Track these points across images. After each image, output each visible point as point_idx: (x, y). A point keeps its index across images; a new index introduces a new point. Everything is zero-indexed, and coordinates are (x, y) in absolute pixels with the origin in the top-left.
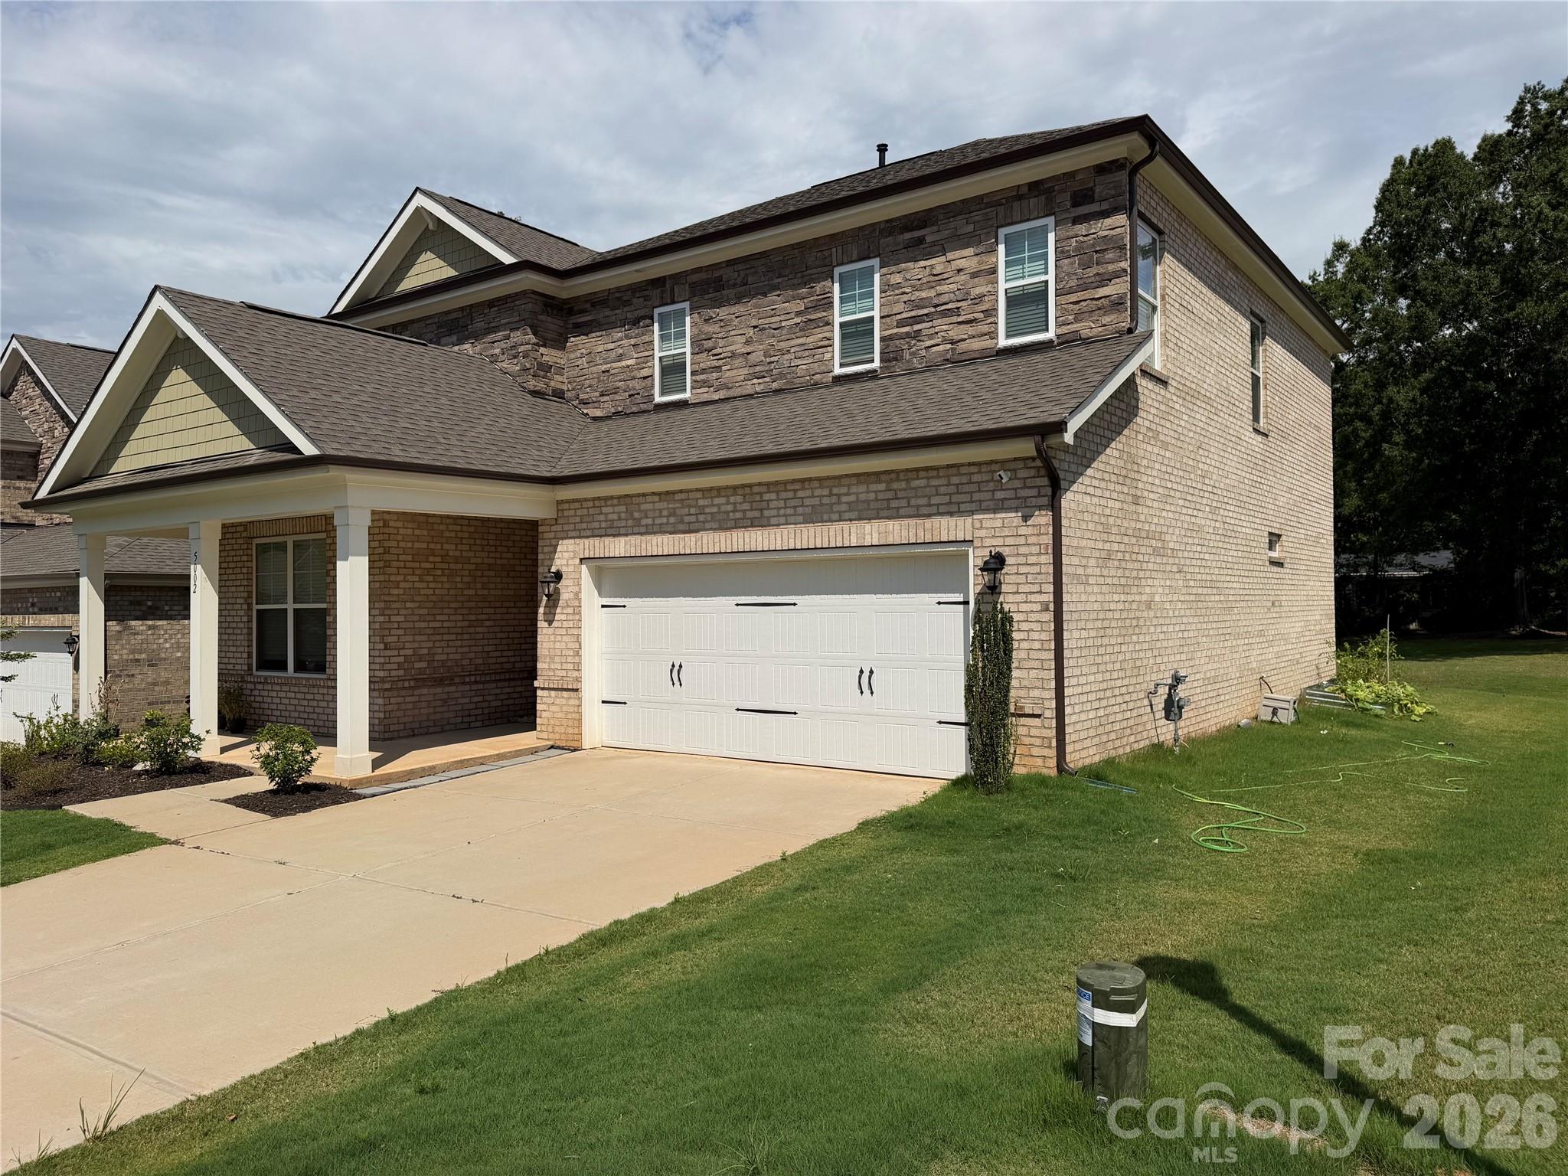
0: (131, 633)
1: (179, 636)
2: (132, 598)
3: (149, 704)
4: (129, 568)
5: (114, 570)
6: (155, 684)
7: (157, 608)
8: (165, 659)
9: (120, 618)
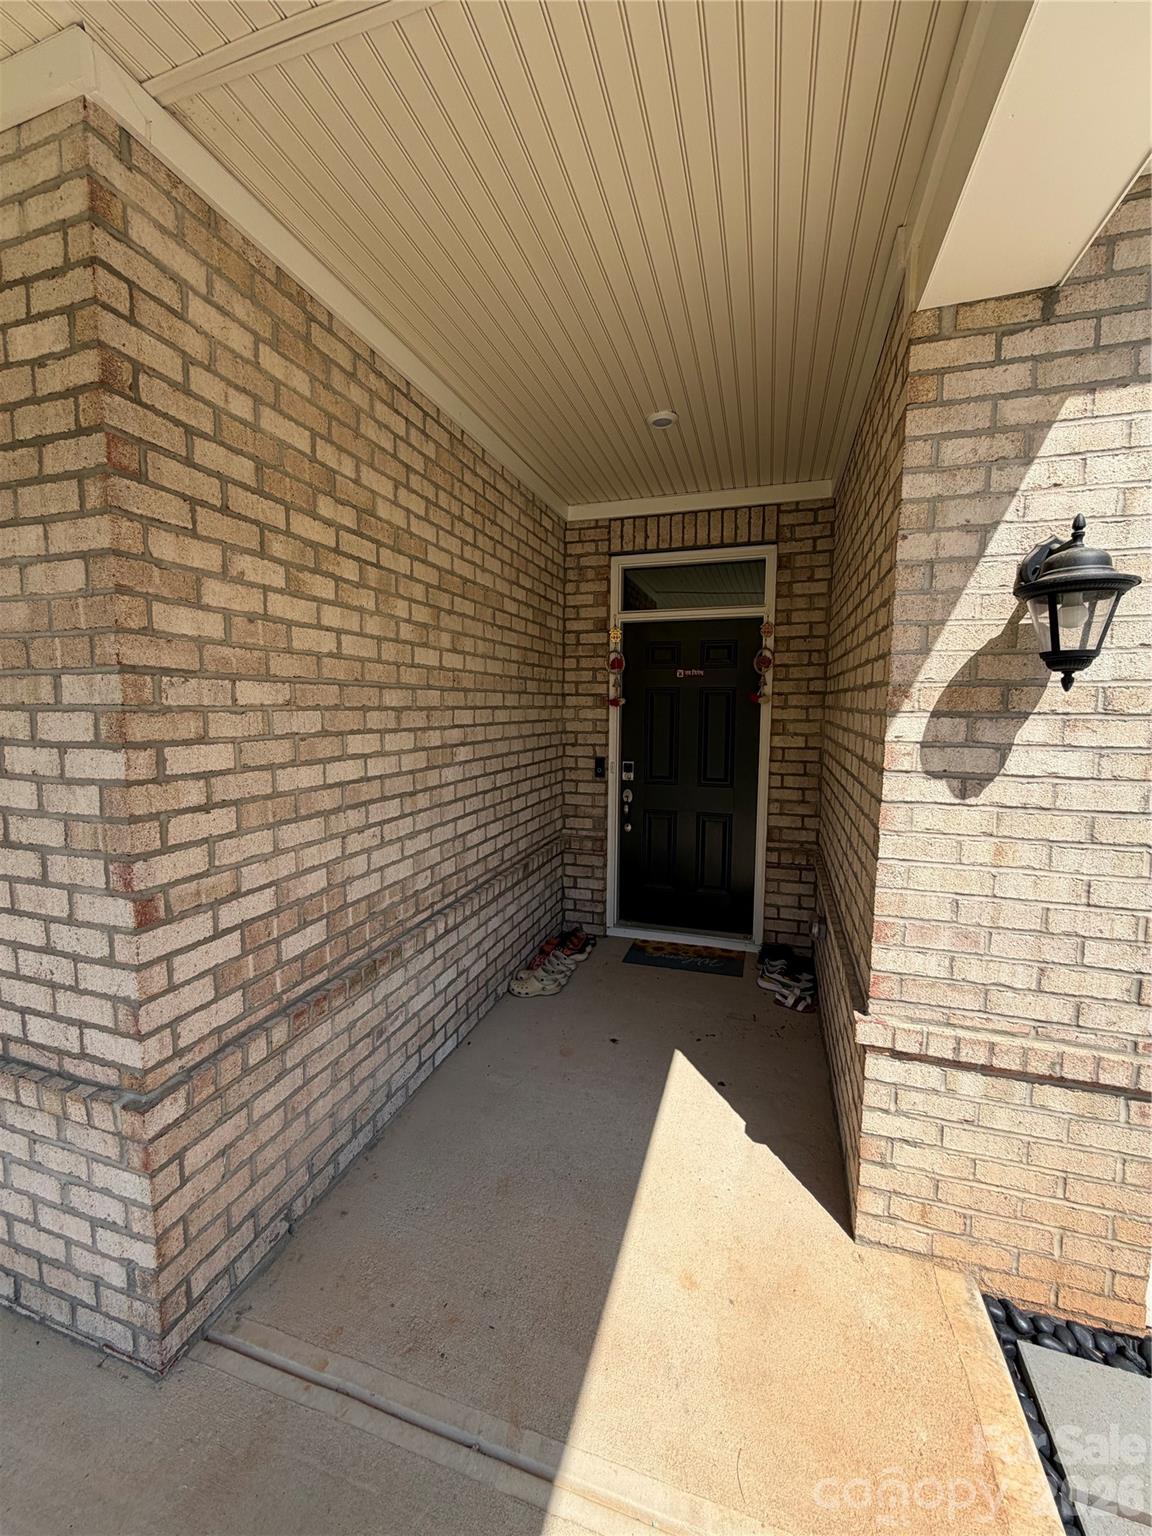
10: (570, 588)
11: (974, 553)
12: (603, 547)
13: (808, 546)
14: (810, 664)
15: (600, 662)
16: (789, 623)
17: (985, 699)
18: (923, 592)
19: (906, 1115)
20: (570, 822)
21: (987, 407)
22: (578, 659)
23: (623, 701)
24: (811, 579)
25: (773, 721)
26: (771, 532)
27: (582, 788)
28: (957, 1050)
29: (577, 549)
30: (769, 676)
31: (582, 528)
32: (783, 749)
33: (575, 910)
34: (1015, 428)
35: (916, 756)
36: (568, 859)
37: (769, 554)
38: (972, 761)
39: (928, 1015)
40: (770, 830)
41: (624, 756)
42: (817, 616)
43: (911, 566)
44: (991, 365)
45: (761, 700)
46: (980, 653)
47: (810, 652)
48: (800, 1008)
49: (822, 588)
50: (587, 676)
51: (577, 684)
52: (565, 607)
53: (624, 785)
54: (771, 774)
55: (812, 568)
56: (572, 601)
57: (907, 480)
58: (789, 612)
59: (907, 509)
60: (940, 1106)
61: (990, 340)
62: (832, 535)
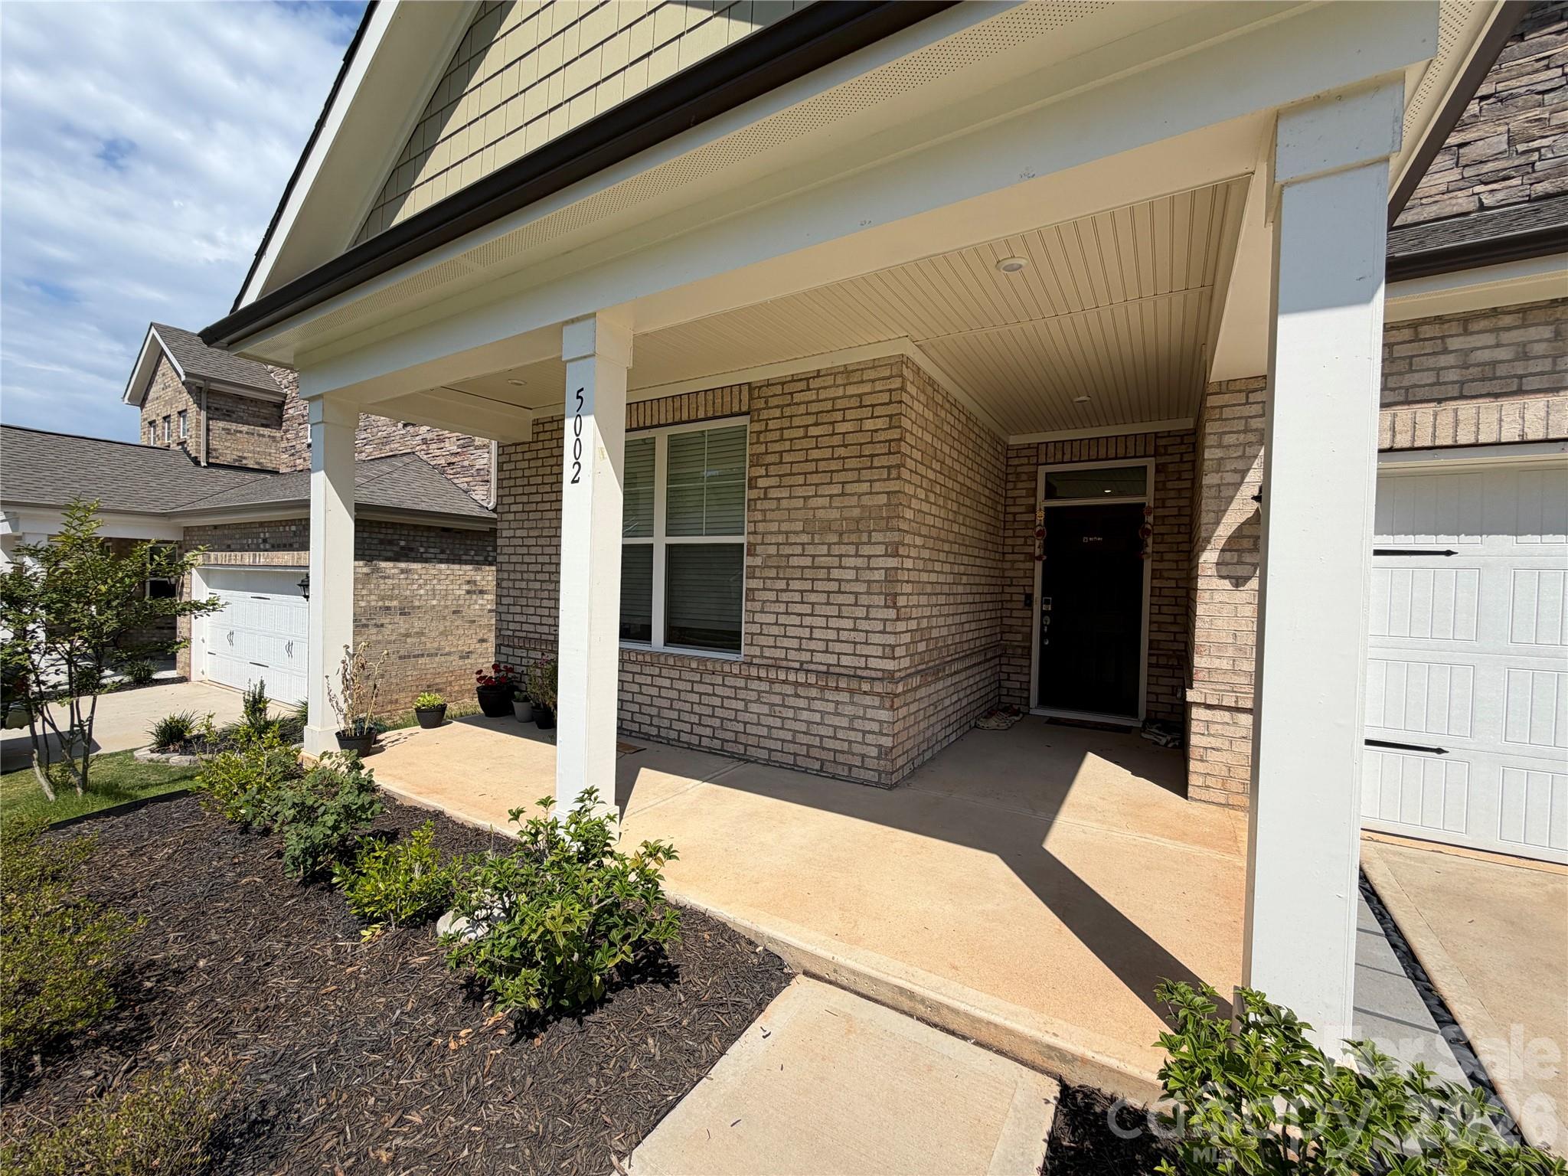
0: (381, 577)
1: (435, 582)
2: (382, 536)
3: (400, 658)
4: (380, 501)
5: (362, 501)
6: (407, 635)
7: (411, 550)
8: (419, 607)
9: (368, 558)
10: (1010, 486)
11: (1239, 481)
12: (1034, 460)
13: (1177, 458)
14: (1179, 533)
15: (1030, 532)
16: (1163, 507)
17: (1247, 544)
18: (1215, 498)
19: (1213, 736)
20: (1007, 636)
21: (1243, 422)
22: (1014, 530)
23: (1045, 558)
24: (1179, 479)
25: (1153, 570)
26: (1151, 450)
27: (1016, 614)
28: (1236, 702)
29: (1016, 462)
30: (1150, 541)
31: (1019, 449)
32: (1160, 588)
33: (1007, 695)
34: (1256, 430)
35: (1214, 569)
36: (1004, 660)
37: (1150, 463)
38: (1241, 571)
39: (1223, 687)
40: (1151, 642)
41: (1044, 593)
42: (1183, 503)
43: (1210, 487)
44: (1244, 404)
45: (1144, 556)
46: (1243, 524)
47: (1179, 525)
48: (1170, 745)
49: (1188, 484)
50: (1021, 541)
51: (1013, 546)
52: (1006, 498)
53: (1043, 613)
54: (1151, 604)
55: (1180, 472)
56: (1010, 494)
57: (1207, 450)
58: (1164, 500)
59: (1206, 463)
60: (1230, 731)
61: (1244, 395)
62: (1194, 451)
